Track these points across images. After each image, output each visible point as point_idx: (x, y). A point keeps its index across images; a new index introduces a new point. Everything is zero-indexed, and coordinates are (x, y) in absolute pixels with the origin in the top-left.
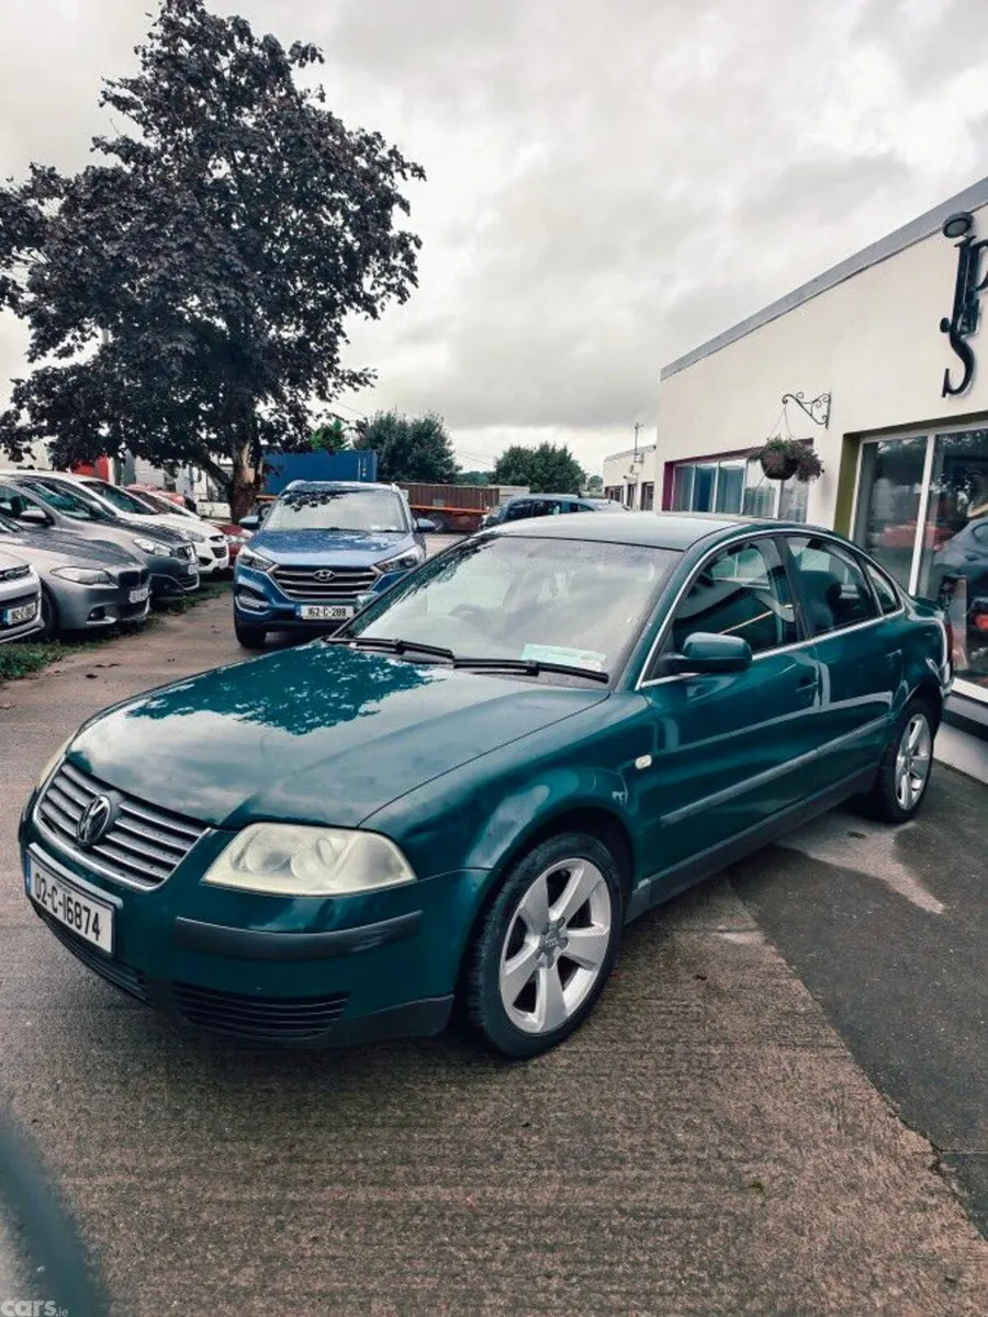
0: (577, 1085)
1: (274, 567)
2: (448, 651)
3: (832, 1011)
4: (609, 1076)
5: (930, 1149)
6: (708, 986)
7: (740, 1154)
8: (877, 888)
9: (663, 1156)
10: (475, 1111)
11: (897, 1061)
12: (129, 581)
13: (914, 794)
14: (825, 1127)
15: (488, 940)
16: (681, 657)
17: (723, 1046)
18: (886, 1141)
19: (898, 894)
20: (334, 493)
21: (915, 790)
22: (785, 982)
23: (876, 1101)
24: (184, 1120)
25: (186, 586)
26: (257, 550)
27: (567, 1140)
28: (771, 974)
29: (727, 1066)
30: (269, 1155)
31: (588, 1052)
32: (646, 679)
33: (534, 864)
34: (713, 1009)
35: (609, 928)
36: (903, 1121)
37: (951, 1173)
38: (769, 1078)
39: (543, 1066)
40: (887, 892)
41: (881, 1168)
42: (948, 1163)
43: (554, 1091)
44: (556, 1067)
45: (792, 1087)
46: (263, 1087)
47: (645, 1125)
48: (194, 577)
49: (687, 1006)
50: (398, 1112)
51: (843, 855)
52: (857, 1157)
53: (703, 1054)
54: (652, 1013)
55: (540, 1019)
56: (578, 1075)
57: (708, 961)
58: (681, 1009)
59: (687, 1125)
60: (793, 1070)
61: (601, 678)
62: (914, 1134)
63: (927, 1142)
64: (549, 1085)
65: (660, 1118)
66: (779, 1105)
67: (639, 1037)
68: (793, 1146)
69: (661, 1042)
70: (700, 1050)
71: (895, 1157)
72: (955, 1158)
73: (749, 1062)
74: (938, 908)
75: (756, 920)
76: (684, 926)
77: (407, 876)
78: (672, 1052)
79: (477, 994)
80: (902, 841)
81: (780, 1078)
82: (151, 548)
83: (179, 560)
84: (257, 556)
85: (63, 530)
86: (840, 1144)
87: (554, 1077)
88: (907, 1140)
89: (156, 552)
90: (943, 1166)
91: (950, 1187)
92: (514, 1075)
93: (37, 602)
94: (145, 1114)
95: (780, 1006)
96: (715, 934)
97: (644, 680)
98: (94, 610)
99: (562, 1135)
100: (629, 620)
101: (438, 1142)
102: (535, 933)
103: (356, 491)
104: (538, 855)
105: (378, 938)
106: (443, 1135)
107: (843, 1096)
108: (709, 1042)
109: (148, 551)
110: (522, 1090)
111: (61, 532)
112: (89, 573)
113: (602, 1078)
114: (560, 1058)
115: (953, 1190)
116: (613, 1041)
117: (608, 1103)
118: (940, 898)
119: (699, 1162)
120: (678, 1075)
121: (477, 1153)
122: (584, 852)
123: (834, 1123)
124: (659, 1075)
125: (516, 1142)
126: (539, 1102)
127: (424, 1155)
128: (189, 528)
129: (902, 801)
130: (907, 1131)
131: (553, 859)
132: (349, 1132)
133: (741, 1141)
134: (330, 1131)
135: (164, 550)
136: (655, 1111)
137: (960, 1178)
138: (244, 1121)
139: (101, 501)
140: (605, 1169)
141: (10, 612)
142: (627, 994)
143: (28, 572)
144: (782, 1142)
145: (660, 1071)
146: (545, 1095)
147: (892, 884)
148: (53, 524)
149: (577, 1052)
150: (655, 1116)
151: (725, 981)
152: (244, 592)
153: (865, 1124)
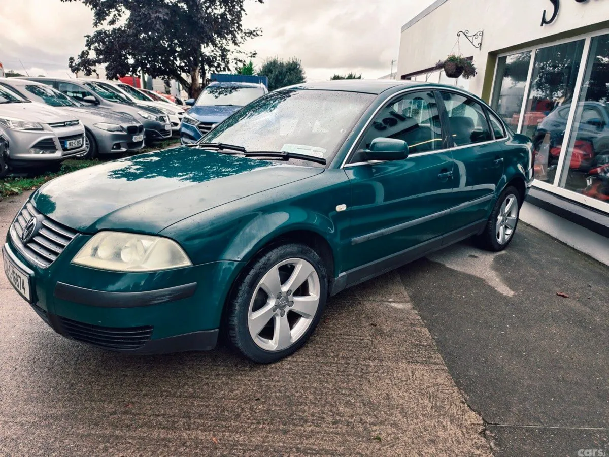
0: (291, 379)
1: (199, 122)
2: (243, 148)
3: (441, 346)
4: (310, 374)
5: (482, 422)
6: (376, 329)
7: (372, 420)
8: (479, 282)
9: (330, 419)
10: (232, 391)
11: (472, 372)
12: (133, 131)
13: (507, 237)
14: (424, 407)
15: (239, 300)
16: (369, 151)
17: (376, 361)
18: (457, 417)
19: (490, 286)
21: (507, 234)
22: (419, 329)
23: (456, 394)
24: (75, 389)
25: (164, 136)
26: (190, 115)
27: (278, 408)
28: (412, 325)
29: (376, 372)
30: (113, 410)
31: (302, 361)
32: (347, 162)
33: (269, 260)
34: (376, 342)
35: (319, 297)
36: (469, 406)
37: (492, 436)
38: (399, 379)
39: (276, 368)
40: (484, 285)
41: (451, 432)
42: (490, 431)
43: (278, 381)
44: (283, 369)
45: (410, 385)
46: (122, 373)
47: (323, 402)
48: (168, 131)
49: (363, 340)
50: (191, 390)
51: (464, 266)
52: (439, 425)
53: (365, 365)
54: (343, 342)
55: (275, 344)
56: (294, 374)
57: (380, 317)
58: (358, 341)
59: (347, 403)
60: (413, 375)
61: (322, 161)
62: (474, 413)
63: (481, 418)
64: (276, 378)
65: (333, 398)
66: (401, 394)
67: (332, 355)
68: (404, 417)
69: (343, 358)
70: (363, 362)
71: (460, 426)
72: (496, 428)
73: (389, 371)
74: (511, 293)
75: (410, 297)
76: (371, 298)
77: (187, 263)
78: (348, 364)
79: (233, 329)
80: (497, 260)
81: (404, 379)
82: (146, 116)
83: (160, 122)
84: (191, 118)
85: (104, 107)
86: (431, 417)
87: (280, 374)
88: (469, 416)
89: (149, 118)
90: (488, 432)
91: (489, 445)
92: (259, 372)
93: (83, 138)
94: (55, 385)
95: (413, 341)
96: (386, 303)
97: (345, 163)
98: (115, 145)
99: (276, 405)
100: (341, 131)
101: (206, 406)
102: (273, 298)
104: (273, 255)
105: (168, 297)
106: (210, 403)
107: (438, 391)
108: (370, 359)
109: (144, 118)
110: (261, 381)
111: (103, 108)
112: (113, 126)
113: (306, 376)
114: (286, 364)
115: (491, 447)
116: (317, 356)
117: (306, 389)
118: (512, 288)
119: (348, 424)
120: (348, 375)
121: (226, 413)
122: (303, 255)
123: (430, 405)
124: (338, 375)
125: (250, 408)
126: (268, 387)
127: (198, 413)
128: (167, 108)
129: (500, 240)
130: (470, 412)
131: (282, 257)
132: (160, 399)
133: (375, 413)
134: (150, 398)
135: (153, 117)
136: (330, 395)
137: (496, 440)
138: (106, 391)
140: (294, 425)
141: (68, 142)
142: (331, 332)
144: (398, 414)
145: (340, 374)
146: (273, 384)
147: (487, 281)
148: (99, 103)
149: (297, 361)
150: (330, 397)
151: (386, 328)
152: (184, 135)
153: (447, 407)
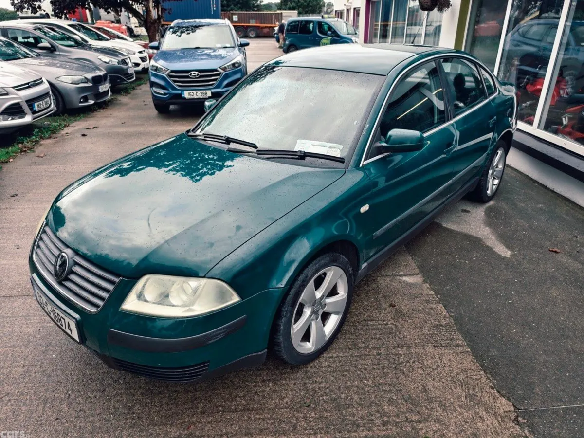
0: (332, 378)
1: (169, 71)
2: (254, 144)
3: (459, 323)
4: (348, 371)
5: (512, 409)
6: (396, 310)
7: (417, 418)
8: (476, 242)
9: (378, 421)
10: (282, 398)
11: (494, 353)
13: (494, 187)
14: (459, 397)
16: (385, 144)
17: (405, 348)
18: (490, 405)
19: (487, 246)
20: (197, 27)
21: (494, 185)
22: (434, 306)
23: (484, 379)
24: (133, 413)
25: (129, 79)
26: (158, 62)
27: (329, 414)
28: (427, 301)
29: (408, 361)
30: (178, 433)
31: (338, 356)
32: (365, 159)
34: (399, 325)
35: (347, 294)
36: (498, 391)
37: (524, 423)
38: (430, 367)
39: (315, 367)
40: (482, 245)
41: (488, 422)
42: (522, 417)
43: (321, 383)
44: (322, 367)
45: (441, 373)
46: (174, 389)
47: (368, 402)
48: (132, 74)
49: (386, 324)
50: (243, 402)
51: (459, 224)
52: (476, 416)
53: (396, 354)
54: (369, 330)
55: (313, 345)
56: (334, 372)
57: (396, 295)
58: (383, 326)
59: (390, 400)
60: (441, 362)
61: (341, 160)
62: (504, 399)
63: (511, 404)
64: (319, 379)
65: (376, 396)
66: (435, 385)
67: (363, 345)
68: (444, 410)
69: (374, 348)
70: (394, 351)
71: (495, 415)
72: (525, 413)
73: (419, 358)
74: (506, 253)
75: (419, 267)
76: (383, 273)
77: (235, 299)
78: (379, 354)
80: (488, 212)
81: (434, 367)
82: (107, 61)
83: (121, 66)
84: (159, 66)
85: (61, 53)
86: (467, 407)
87: (321, 374)
88: (501, 403)
89: (110, 63)
90: (520, 419)
91: (524, 433)
92: (301, 374)
93: (50, 97)
94: (113, 410)
95: (433, 321)
96: (398, 278)
97: (364, 160)
98: (83, 98)
99: (326, 411)
100: (355, 123)
101: (264, 420)
103: (209, 25)
105: (222, 334)
106: (266, 416)
107: (467, 377)
108: (398, 346)
109: (105, 62)
110: (305, 384)
111: (60, 55)
112: (77, 78)
113: (346, 373)
114: (324, 361)
115: (526, 435)
116: (350, 349)
117: (348, 388)
118: (508, 247)
119: (396, 424)
120: (383, 368)
121: (283, 425)
123: (464, 394)
124: (374, 369)
125: (304, 417)
126: (314, 390)
127: (257, 428)
128: (127, 48)
129: (488, 192)
130: (500, 398)
132: (218, 416)
133: (417, 409)
134: (209, 416)
135: (114, 61)
136: (373, 393)
137: (529, 426)
138: (164, 412)
139: (79, 35)
140: (349, 431)
141: (36, 104)
142: (355, 318)
143: (42, 81)
144: (438, 408)
145: (375, 367)
146: (317, 386)
148: (55, 50)
149: (332, 357)
150: (373, 396)
151: (404, 307)
153: (479, 395)
